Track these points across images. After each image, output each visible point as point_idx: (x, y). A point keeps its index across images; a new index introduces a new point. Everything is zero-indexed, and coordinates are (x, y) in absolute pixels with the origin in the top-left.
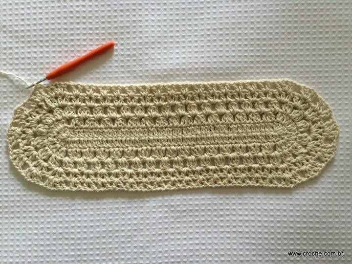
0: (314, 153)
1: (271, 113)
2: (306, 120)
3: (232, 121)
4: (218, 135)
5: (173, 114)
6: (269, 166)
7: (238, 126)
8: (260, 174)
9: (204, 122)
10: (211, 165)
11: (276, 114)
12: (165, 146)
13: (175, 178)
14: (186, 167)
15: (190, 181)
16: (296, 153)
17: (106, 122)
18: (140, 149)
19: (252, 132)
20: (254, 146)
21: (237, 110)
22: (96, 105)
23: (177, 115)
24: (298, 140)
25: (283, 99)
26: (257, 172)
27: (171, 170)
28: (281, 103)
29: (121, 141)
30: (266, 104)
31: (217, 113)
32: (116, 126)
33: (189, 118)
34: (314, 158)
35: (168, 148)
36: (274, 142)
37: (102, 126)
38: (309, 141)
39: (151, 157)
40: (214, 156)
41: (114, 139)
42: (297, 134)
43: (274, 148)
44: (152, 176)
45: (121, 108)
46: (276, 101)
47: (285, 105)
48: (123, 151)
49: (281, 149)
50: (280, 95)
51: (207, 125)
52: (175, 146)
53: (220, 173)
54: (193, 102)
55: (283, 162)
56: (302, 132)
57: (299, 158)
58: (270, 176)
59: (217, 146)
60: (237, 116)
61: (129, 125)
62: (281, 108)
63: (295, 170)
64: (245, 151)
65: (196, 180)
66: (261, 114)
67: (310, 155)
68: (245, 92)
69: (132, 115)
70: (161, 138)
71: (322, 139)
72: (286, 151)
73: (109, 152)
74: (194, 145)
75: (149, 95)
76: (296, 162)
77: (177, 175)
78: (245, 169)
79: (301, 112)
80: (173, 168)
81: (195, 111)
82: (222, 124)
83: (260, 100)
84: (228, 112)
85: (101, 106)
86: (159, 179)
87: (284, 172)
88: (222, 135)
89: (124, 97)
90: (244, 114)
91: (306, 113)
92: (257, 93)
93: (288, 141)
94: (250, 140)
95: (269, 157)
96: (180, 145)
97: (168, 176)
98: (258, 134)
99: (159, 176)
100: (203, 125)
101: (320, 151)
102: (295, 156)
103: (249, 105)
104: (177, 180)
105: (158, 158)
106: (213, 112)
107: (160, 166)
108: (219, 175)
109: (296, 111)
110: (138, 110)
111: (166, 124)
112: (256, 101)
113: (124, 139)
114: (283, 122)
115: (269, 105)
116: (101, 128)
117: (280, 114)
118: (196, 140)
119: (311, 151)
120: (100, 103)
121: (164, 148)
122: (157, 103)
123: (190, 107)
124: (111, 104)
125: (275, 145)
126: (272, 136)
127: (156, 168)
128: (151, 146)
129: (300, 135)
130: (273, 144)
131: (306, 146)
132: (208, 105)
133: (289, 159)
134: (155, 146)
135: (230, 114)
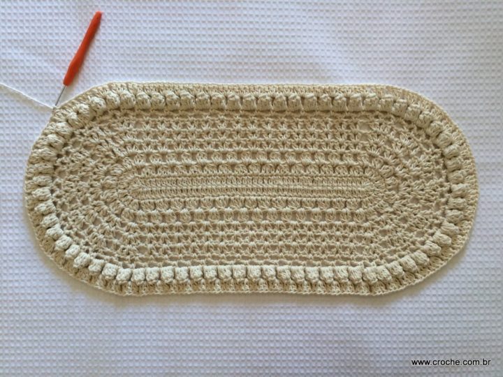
0: (400, 212)
1: (359, 167)
2: (396, 176)
3: (317, 173)
4: (301, 187)
5: (253, 161)
6: (352, 224)
7: (323, 179)
8: (341, 233)
9: (287, 172)
10: (292, 220)
11: (364, 168)
12: (244, 195)
13: (253, 232)
14: (266, 219)
15: (269, 237)
16: (382, 212)
17: (180, 169)
18: (217, 199)
19: (338, 186)
20: (339, 202)
21: (323, 161)
22: (169, 151)
23: (258, 162)
24: (385, 198)
25: (373, 152)
26: (338, 230)
27: (250, 223)
28: (372, 157)
29: (197, 190)
30: (355, 156)
31: (302, 163)
32: (190, 173)
33: (271, 167)
34: (398, 218)
35: (248, 198)
36: (360, 198)
37: (175, 173)
38: (396, 200)
39: (229, 208)
40: (296, 209)
41: (189, 188)
42: (385, 191)
43: (360, 204)
44: (230, 229)
45: (196, 154)
46: (366, 155)
47: (374, 160)
48: (200, 201)
49: (367, 205)
50: (371, 147)
51: (291, 176)
52: (254, 195)
53: (299, 230)
54: (277, 150)
55: (367, 220)
56: (390, 190)
57: (383, 217)
58: (352, 235)
59: (300, 199)
60: (323, 168)
61: (205, 173)
62: (371, 162)
63: (378, 229)
64: (328, 206)
65: (275, 236)
66: (349, 168)
67: (395, 214)
68: (334, 142)
69: (208, 161)
70: (240, 186)
71: (409, 198)
72: (371, 209)
73: (185, 202)
74: (275, 196)
75: (227, 140)
76: (380, 220)
77: (255, 228)
78: (326, 226)
79: (391, 168)
80: (251, 220)
81: (278, 160)
82: (306, 176)
83: (349, 153)
84: (313, 162)
85: (175, 152)
86: (236, 233)
87: (366, 231)
88: (306, 188)
89: (200, 142)
90: (330, 166)
91: (397, 169)
92: (347, 145)
93: (374, 198)
94: (335, 194)
95: (352, 214)
96: (260, 196)
97: (246, 229)
98: (345, 188)
99: (237, 229)
100: (286, 176)
101: (406, 211)
102: (380, 214)
103: (336, 156)
104: (255, 234)
105: (237, 209)
106: (297, 162)
107: (239, 218)
108: (299, 232)
109: (387, 166)
110: (215, 156)
111: (246, 172)
112: (345, 153)
113: (200, 187)
114: (372, 178)
115: (359, 158)
116: (174, 177)
117: (369, 169)
118: (278, 190)
119: (397, 210)
120: (173, 149)
121: (243, 198)
122: (237, 149)
123: (273, 155)
124: (186, 150)
125: (361, 201)
126: (359, 191)
127: (234, 220)
128: (229, 196)
129: (388, 193)
130: (359, 200)
131: (393, 204)
132: (293, 155)
133: (373, 217)
134: (234, 195)
135: (316, 166)
